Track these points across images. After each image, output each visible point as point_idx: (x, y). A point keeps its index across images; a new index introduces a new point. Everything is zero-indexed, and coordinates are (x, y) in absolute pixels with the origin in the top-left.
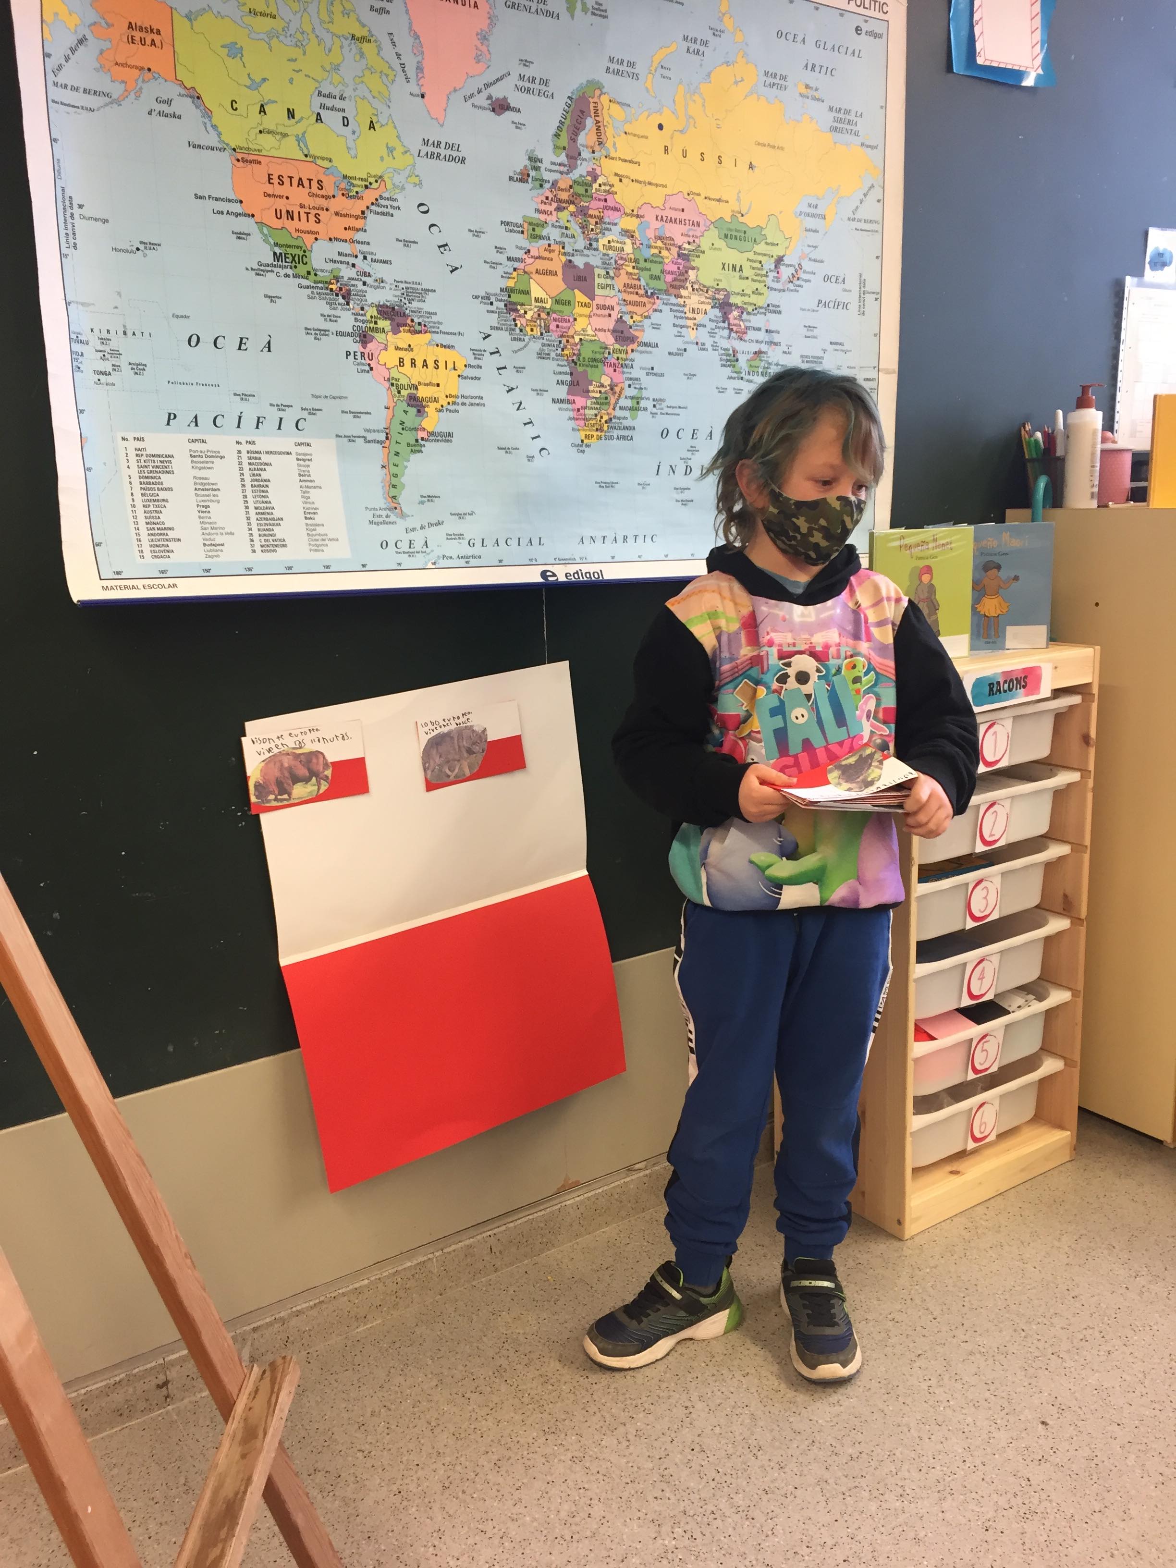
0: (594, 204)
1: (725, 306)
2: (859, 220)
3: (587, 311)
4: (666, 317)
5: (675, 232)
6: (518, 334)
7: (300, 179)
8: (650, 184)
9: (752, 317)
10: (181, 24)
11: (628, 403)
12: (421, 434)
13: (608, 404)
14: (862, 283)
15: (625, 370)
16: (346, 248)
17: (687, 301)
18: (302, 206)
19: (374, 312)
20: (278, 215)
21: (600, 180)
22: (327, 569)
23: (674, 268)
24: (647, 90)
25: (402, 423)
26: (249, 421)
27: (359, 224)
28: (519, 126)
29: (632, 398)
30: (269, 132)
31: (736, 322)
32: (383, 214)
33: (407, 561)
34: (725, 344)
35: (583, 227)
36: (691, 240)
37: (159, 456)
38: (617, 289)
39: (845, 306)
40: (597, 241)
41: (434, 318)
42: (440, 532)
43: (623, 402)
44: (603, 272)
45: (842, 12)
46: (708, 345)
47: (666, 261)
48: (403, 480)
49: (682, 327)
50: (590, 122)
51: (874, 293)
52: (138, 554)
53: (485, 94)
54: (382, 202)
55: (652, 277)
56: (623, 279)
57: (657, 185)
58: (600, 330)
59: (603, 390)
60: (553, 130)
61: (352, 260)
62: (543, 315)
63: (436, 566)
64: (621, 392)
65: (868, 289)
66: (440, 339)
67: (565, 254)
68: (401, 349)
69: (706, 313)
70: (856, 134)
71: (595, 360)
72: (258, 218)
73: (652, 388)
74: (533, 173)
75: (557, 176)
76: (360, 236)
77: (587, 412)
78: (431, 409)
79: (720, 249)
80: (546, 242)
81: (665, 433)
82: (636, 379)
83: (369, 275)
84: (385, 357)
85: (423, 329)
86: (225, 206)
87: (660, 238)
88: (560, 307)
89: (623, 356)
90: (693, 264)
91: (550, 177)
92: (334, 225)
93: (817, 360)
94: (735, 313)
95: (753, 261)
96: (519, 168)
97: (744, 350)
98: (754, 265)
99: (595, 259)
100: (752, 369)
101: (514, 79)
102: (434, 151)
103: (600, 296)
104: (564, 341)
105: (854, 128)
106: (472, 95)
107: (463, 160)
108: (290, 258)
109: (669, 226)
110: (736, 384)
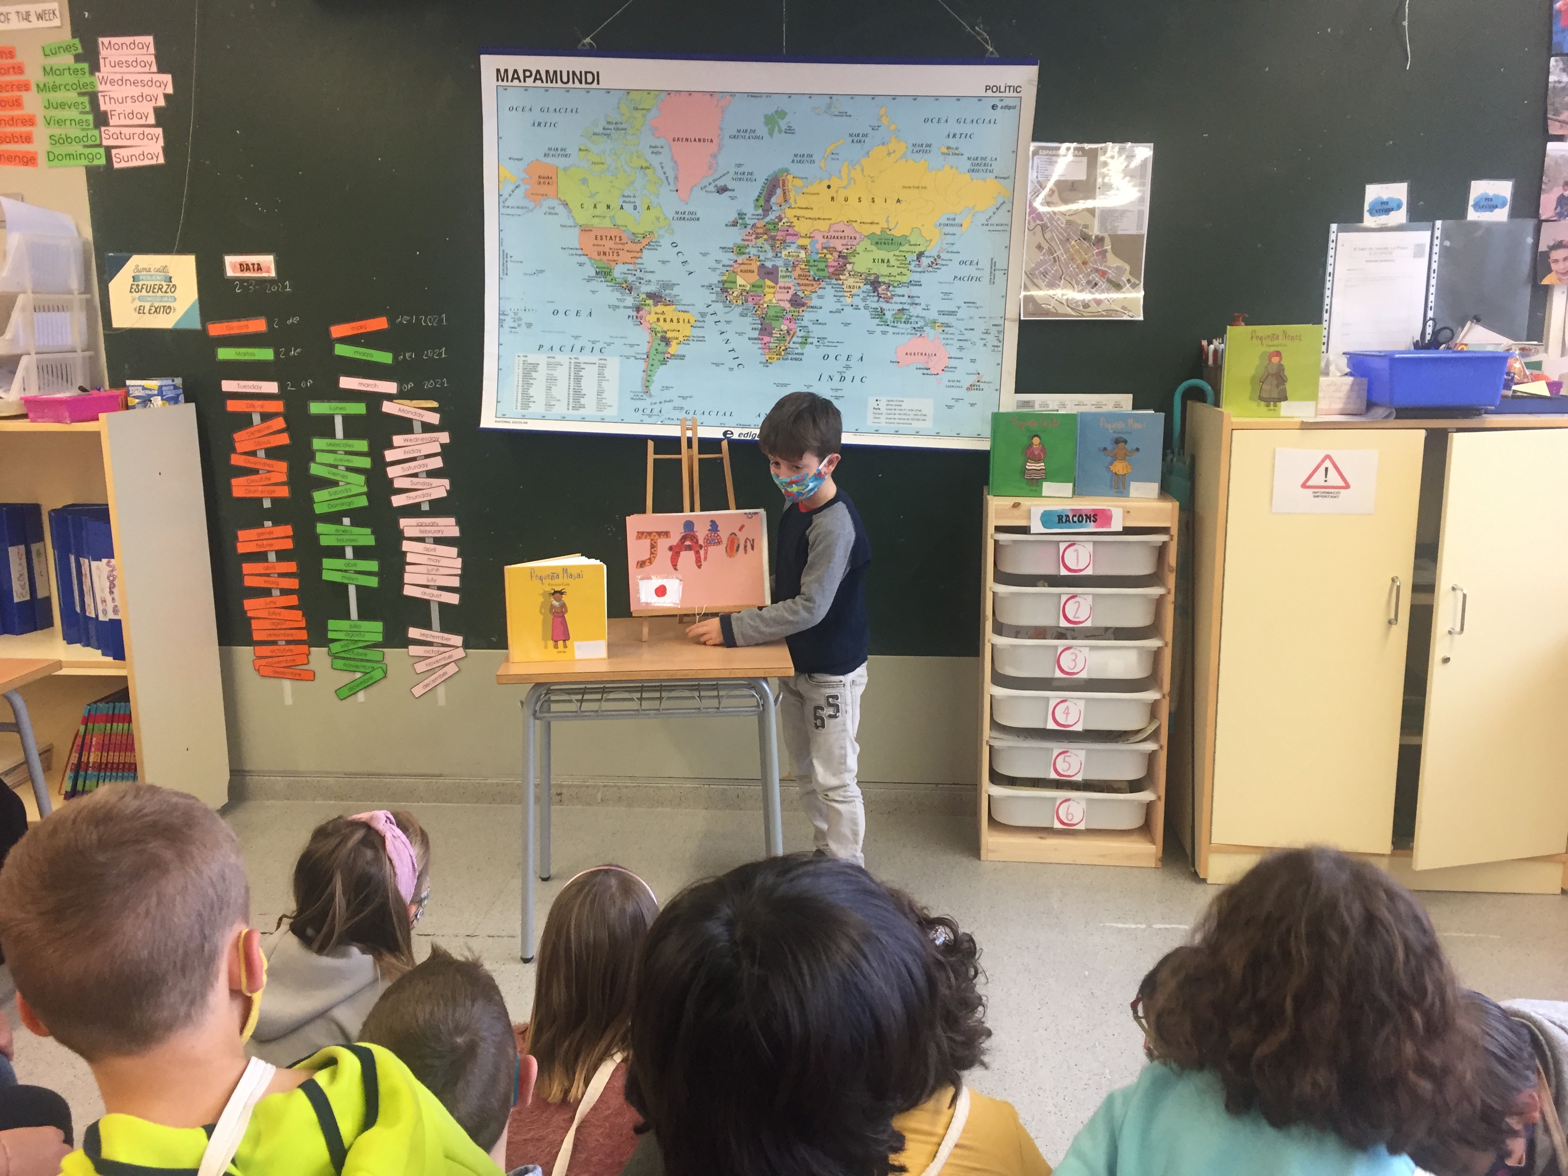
0: (780, 233)
1: (875, 284)
2: (991, 225)
3: (773, 290)
4: (829, 292)
5: (838, 245)
6: (727, 304)
7: (611, 236)
8: (819, 219)
9: (897, 289)
10: (561, 174)
11: (800, 340)
12: (667, 355)
13: (786, 340)
14: (993, 263)
15: (798, 321)
16: (631, 267)
17: (845, 282)
18: (610, 249)
19: (645, 296)
20: (599, 254)
21: (784, 221)
22: (603, 420)
23: (836, 264)
24: (821, 168)
25: (656, 350)
26: (577, 348)
27: (638, 255)
29: (802, 337)
30: (597, 216)
31: (884, 292)
32: (652, 249)
33: (646, 419)
34: (875, 305)
35: (772, 246)
36: (849, 247)
37: (533, 364)
38: (793, 278)
39: (978, 279)
40: (781, 253)
41: (678, 298)
42: (671, 405)
43: (795, 339)
44: (785, 269)
45: (980, 99)
46: (861, 307)
47: (829, 260)
48: (654, 378)
49: (840, 296)
50: (779, 191)
51: (1002, 270)
52: (515, 407)
53: (713, 185)
54: (652, 244)
55: (819, 270)
56: (798, 271)
57: (824, 219)
58: (781, 300)
59: (782, 333)
60: (755, 196)
61: (634, 272)
62: (744, 294)
63: (662, 423)
64: (794, 334)
65: (996, 268)
66: (681, 308)
67: (760, 261)
68: (658, 313)
69: (859, 287)
70: (991, 171)
71: (777, 317)
72: (589, 256)
73: (816, 331)
74: (740, 221)
75: (756, 221)
77: (771, 344)
78: (674, 343)
79: (872, 251)
80: (747, 256)
81: (826, 357)
82: (805, 327)
83: (643, 279)
84: (648, 318)
85: (671, 303)
86: (575, 252)
87: (825, 248)
88: (755, 289)
89: (796, 314)
90: (850, 261)
91: (752, 222)
92: (625, 256)
93: (952, 313)
94: (884, 287)
95: (898, 256)
96: (732, 219)
97: (890, 309)
98: (899, 258)
99: (779, 263)
100: (896, 319)
101: (732, 174)
102: (681, 217)
103: (782, 282)
104: (757, 307)
105: (989, 168)
106: (705, 187)
107: (698, 219)
108: (604, 273)
109: (832, 240)
110: (883, 328)
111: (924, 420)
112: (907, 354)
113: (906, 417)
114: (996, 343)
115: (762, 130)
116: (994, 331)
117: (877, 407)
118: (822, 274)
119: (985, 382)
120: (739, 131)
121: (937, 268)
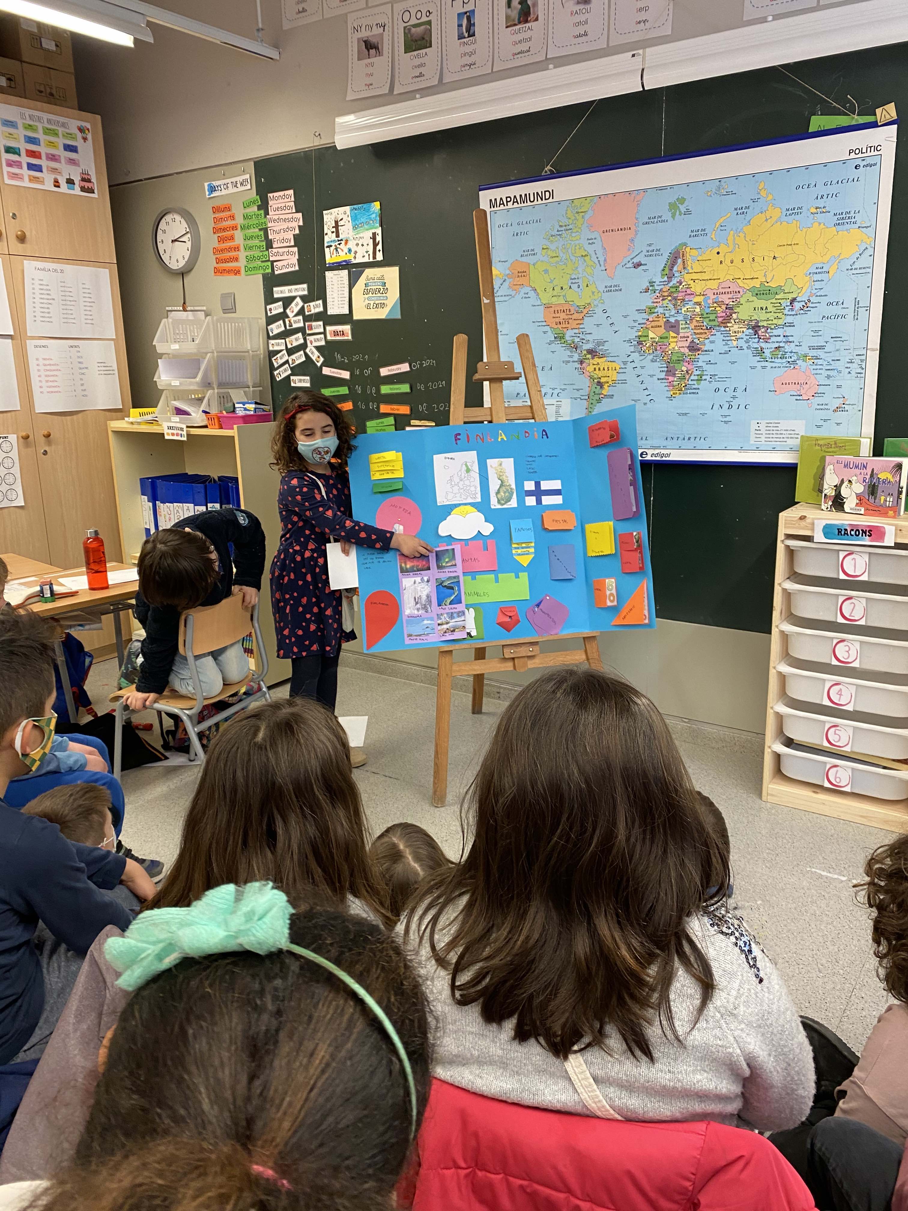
0: (680, 294)
1: (756, 328)
2: (856, 269)
3: (675, 340)
4: (718, 337)
5: (725, 299)
6: (642, 353)
7: (564, 310)
8: (710, 280)
9: (774, 331)
10: (531, 267)
11: (696, 378)
12: (601, 395)
13: (685, 379)
14: (857, 302)
15: (695, 363)
16: (576, 331)
17: (732, 328)
18: (564, 319)
19: (585, 352)
20: (556, 324)
21: (683, 284)
23: (724, 314)
24: (712, 239)
25: (594, 392)
27: (581, 322)
28: (645, 271)
29: (698, 375)
30: (555, 296)
31: (763, 334)
32: (590, 316)
34: (756, 346)
35: (675, 305)
36: (734, 300)
38: (690, 328)
39: (844, 317)
40: (681, 310)
41: (608, 352)
43: (693, 377)
44: (684, 322)
45: (845, 162)
46: (745, 348)
47: (719, 312)
49: (728, 340)
50: (680, 261)
51: (865, 307)
53: (631, 262)
54: (590, 312)
55: (710, 321)
56: (695, 323)
57: (714, 280)
58: (682, 347)
59: (683, 373)
60: (662, 268)
61: (578, 335)
62: (654, 344)
64: (692, 373)
65: (861, 305)
66: (610, 359)
67: (665, 317)
68: (595, 365)
69: (743, 332)
70: (855, 223)
71: (679, 360)
72: (550, 326)
73: (710, 370)
74: (651, 288)
75: (662, 287)
76: (581, 326)
77: (674, 383)
78: (606, 386)
79: (753, 301)
80: (656, 314)
81: (717, 390)
82: (700, 367)
83: (584, 340)
84: (588, 368)
85: (604, 356)
86: (540, 324)
87: (716, 303)
88: (662, 340)
89: (693, 357)
90: (735, 311)
91: (659, 288)
92: (574, 324)
93: (821, 347)
94: (763, 330)
95: (774, 303)
96: (645, 287)
97: (768, 348)
98: (776, 305)
99: (680, 318)
100: (774, 356)
101: (645, 253)
102: (609, 289)
103: (682, 333)
104: (664, 354)
105: (853, 220)
106: (626, 264)
107: (621, 290)
108: (559, 337)
109: (721, 296)
110: (763, 364)
112: (782, 384)
113: (780, 436)
114: (860, 370)
115: (667, 216)
116: (857, 360)
117: (758, 429)
118: (713, 323)
119: (849, 404)
120: (649, 218)
121: (808, 311)
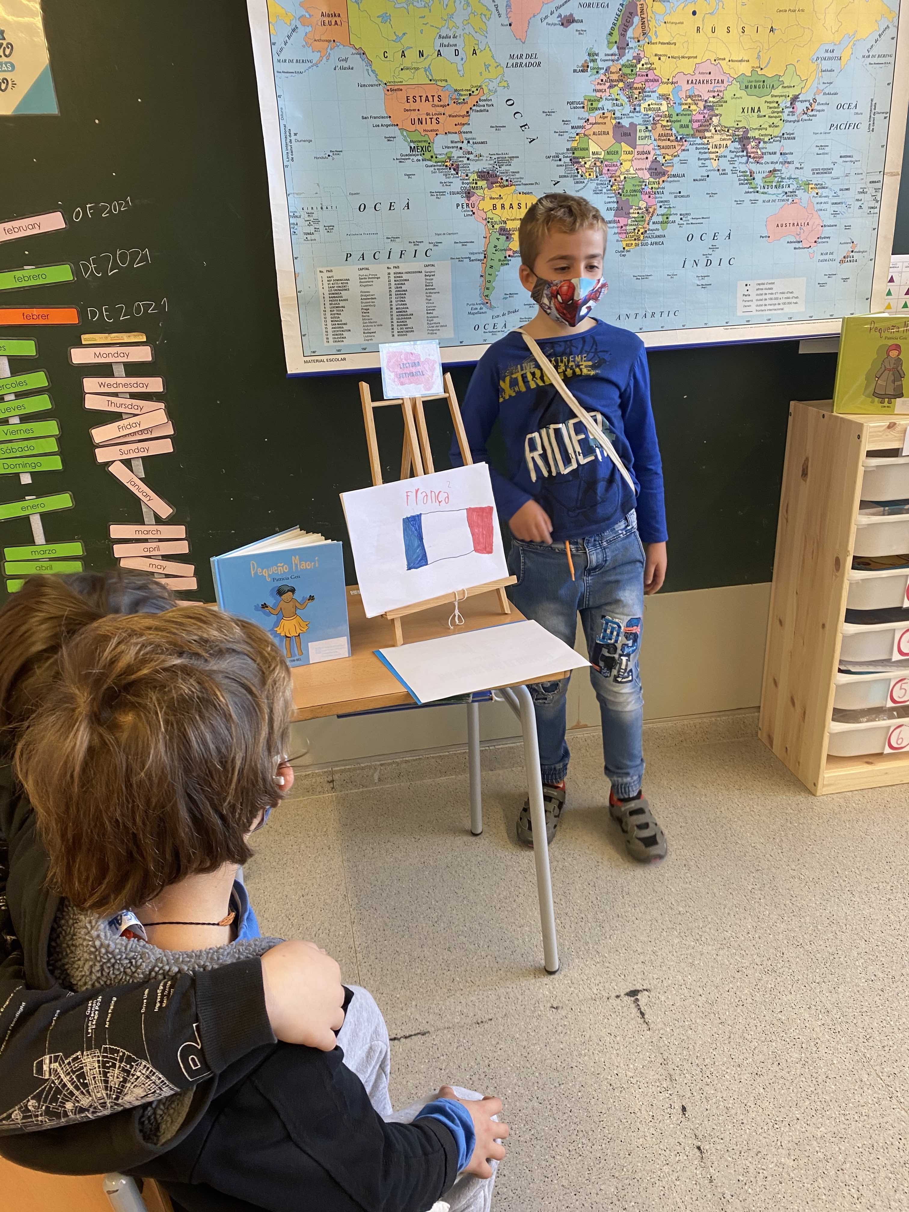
0: (638, 79)
1: (744, 140)
2: (873, 57)
3: (630, 157)
4: (692, 154)
5: (704, 91)
6: (577, 179)
7: (427, 96)
8: (683, 57)
9: (767, 145)
10: (352, 7)
11: (660, 219)
13: (644, 221)
14: (873, 105)
15: (657, 196)
16: (456, 138)
17: (710, 140)
18: (428, 114)
19: (475, 177)
20: (413, 122)
21: (643, 62)
23: (701, 117)
25: (493, 247)
26: (395, 255)
27: (464, 120)
29: (663, 215)
30: (407, 69)
31: (754, 150)
32: (481, 111)
33: (490, 338)
34: (743, 168)
35: (629, 98)
36: (716, 94)
37: (341, 280)
38: (653, 138)
39: (856, 126)
40: (640, 106)
41: (518, 176)
42: (516, 317)
43: (655, 218)
44: (643, 128)
46: (728, 171)
47: (694, 113)
48: (493, 284)
49: (705, 159)
50: (636, 20)
52: (325, 340)
53: (556, 14)
54: (481, 103)
55: (681, 126)
56: (659, 130)
57: (689, 58)
58: (639, 169)
59: (640, 211)
60: (608, 30)
61: (459, 145)
62: (598, 164)
64: (654, 212)
65: (878, 110)
66: (521, 189)
67: (615, 118)
68: (494, 198)
69: (727, 147)
71: (635, 191)
72: (400, 126)
73: (679, 206)
74: (591, 65)
75: (609, 64)
77: (628, 228)
79: (740, 98)
80: (601, 112)
81: (690, 238)
82: (666, 201)
83: (472, 153)
84: (483, 205)
85: (510, 183)
86: (380, 121)
87: (690, 97)
88: (608, 157)
89: (656, 186)
90: (717, 112)
91: (604, 65)
92: (448, 124)
93: (827, 171)
94: (753, 144)
95: (770, 102)
96: (581, 62)
97: (760, 170)
98: (772, 105)
99: (638, 119)
100: (767, 184)
102: (517, 62)
103: (640, 145)
104: (613, 180)
106: (546, 17)
107: (539, 64)
108: (420, 149)
109: (698, 86)
110: (752, 196)
111: (796, 303)
112: (778, 226)
113: (776, 302)
114: (873, 204)
116: (871, 189)
117: (746, 293)
118: (685, 131)
119: (859, 252)
121: (813, 116)
